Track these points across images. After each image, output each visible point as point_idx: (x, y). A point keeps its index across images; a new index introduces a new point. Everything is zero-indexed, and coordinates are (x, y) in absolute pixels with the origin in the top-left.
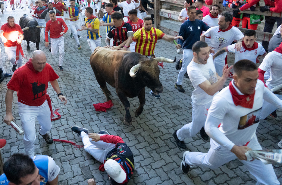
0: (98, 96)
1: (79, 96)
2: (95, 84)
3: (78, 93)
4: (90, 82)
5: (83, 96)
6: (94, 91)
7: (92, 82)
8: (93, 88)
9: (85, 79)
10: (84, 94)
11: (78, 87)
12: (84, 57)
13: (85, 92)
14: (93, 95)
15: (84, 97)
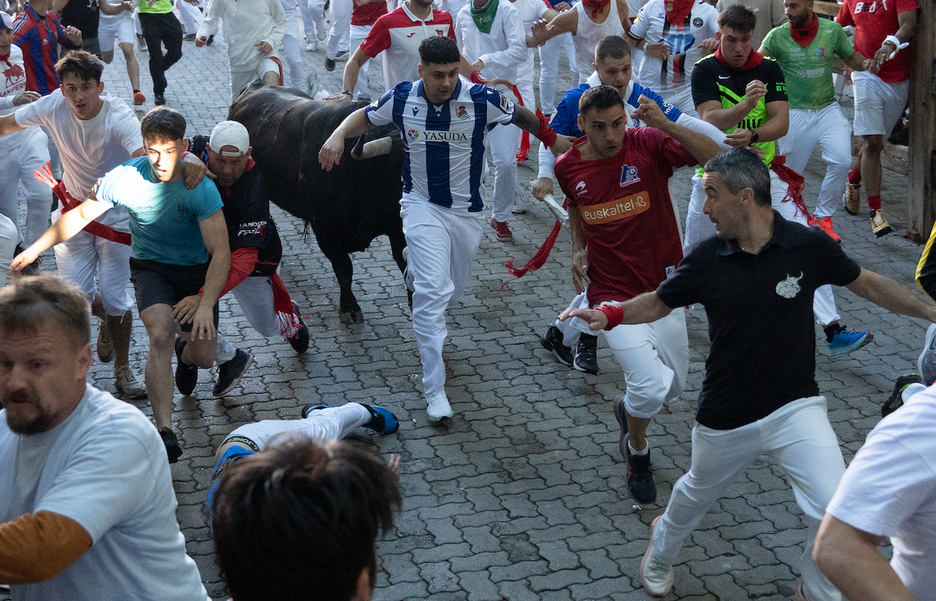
0: (547, 582)
1: (427, 572)
2: (529, 505)
3: (422, 555)
4: (500, 489)
5: (451, 575)
6: (522, 544)
7: (514, 488)
8: (520, 526)
9: (470, 471)
10: (458, 564)
11: (424, 516)
12: (466, 331)
13: (463, 549)
14: (516, 571)
15: (455, 580)
